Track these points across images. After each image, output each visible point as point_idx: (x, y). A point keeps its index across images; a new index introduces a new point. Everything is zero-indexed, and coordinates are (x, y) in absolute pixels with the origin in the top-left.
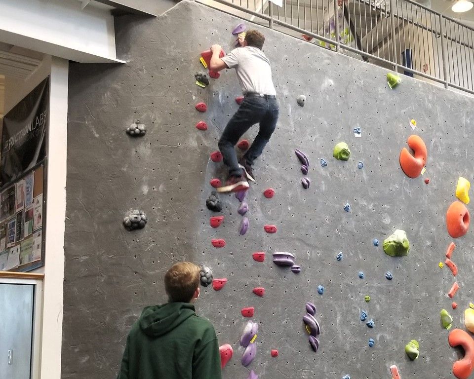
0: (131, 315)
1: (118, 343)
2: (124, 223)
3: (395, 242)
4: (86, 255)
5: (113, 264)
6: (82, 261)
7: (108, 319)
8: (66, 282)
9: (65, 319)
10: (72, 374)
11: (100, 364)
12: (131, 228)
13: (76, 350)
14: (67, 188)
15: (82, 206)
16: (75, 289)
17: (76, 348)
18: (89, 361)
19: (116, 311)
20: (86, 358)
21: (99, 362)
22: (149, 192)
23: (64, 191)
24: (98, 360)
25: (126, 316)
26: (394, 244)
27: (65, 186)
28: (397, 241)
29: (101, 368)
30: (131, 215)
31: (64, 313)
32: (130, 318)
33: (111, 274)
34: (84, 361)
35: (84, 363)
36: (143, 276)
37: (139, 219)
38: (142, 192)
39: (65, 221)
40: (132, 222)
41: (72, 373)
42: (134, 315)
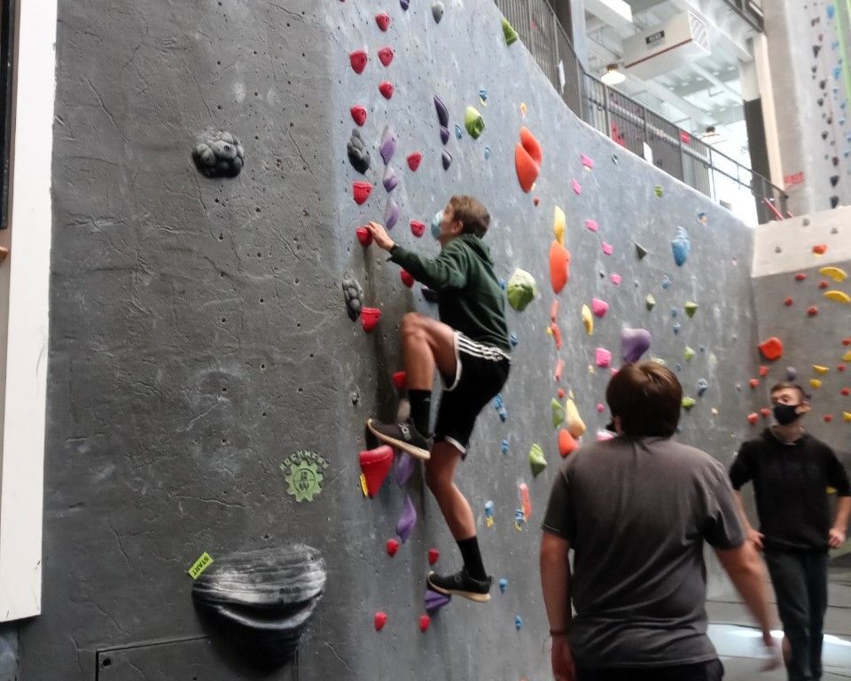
0: (215, 370)
1: (184, 434)
2: (197, 157)
3: (523, 286)
4: (107, 218)
5: (171, 249)
6: (96, 230)
7: (160, 375)
8: (56, 277)
9: (52, 369)
10: (72, 510)
11: (141, 484)
12: (213, 170)
13: (83, 450)
14: (59, 46)
15: (96, 100)
16: (79, 297)
17: (82, 443)
18: (113, 477)
19: (179, 359)
20: (108, 469)
21: (139, 479)
22: (246, 99)
23: (53, 53)
24: (138, 475)
25: (203, 372)
26: (521, 288)
27: (55, 41)
28: (526, 285)
29: (144, 492)
30: (213, 142)
31: (50, 356)
32: (212, 375)
33: (165, 270)
34: (102, 476)
35: (102, 482)
36: (240, 284)
37: (234, 153)
38: (234, 96)
39: (54, 127)
40: (219, 158)
41: (71, 507)
42: (221, 370)
